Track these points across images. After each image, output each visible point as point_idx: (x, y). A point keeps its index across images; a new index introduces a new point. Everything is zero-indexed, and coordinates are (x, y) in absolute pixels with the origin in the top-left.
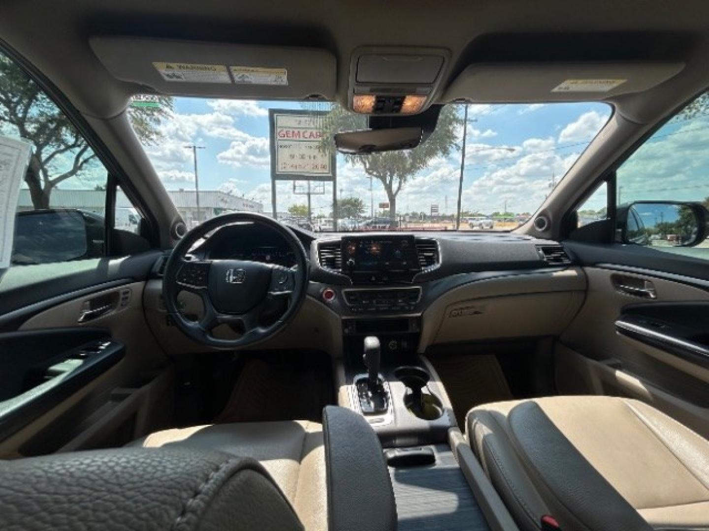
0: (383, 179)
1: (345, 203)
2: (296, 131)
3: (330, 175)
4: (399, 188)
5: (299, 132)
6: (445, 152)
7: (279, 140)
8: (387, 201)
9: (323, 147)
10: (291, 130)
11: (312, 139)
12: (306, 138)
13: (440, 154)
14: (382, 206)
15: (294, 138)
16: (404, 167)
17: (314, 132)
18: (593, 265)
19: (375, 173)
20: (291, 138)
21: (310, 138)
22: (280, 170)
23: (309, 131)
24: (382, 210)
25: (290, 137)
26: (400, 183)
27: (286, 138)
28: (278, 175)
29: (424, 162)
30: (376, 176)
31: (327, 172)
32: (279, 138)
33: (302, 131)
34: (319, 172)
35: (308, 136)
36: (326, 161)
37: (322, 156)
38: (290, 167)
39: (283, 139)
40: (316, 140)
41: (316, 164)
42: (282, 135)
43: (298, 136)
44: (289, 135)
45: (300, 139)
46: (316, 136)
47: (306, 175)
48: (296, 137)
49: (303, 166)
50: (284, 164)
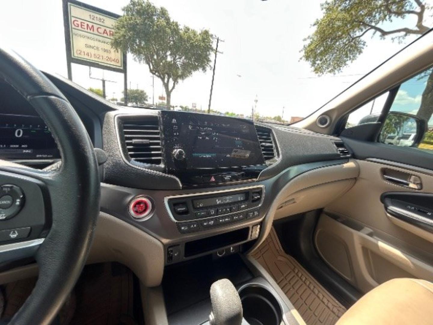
0: (163, 79)
1: (133, 92)
2: (90, 25)
3: (122, 68)
4: (173, 88)
5: (93, 26)
6: (204, 69)
7: (74, 29)
8: (165, 95)
9: (116, 44)
10: (86, 23)
11: (105, 35)
12: (100, 33)
13: (201, 70)
14: (161, 98)
15: (89, 31)
16: (177, 73)
17: (108, 30)
18: (363, 158)
19: (157, 74)
20: (86, 30)
22: (76, 55)
23: (103, 28)
24: (161, 101)
26: (174, 84)
27: (80, 28)
28: (73, 59)
29: (190, 73)
30: (157, 76)
31: (119, 65)
32: (73, 27)
33: (96, 27)
34: (113, 64)
35: (102, 32)
38: (85, 54)
39: (77, 28)
40: (109, 37)
41: (109, 57)
42: (77, 25)
43: (92, 29)
44: (83, 27)
45: (94, 33)
46: (109, 34)
47: (100, 64)
48: (90, 30)
49: (98, 56)
50: (79, 51)
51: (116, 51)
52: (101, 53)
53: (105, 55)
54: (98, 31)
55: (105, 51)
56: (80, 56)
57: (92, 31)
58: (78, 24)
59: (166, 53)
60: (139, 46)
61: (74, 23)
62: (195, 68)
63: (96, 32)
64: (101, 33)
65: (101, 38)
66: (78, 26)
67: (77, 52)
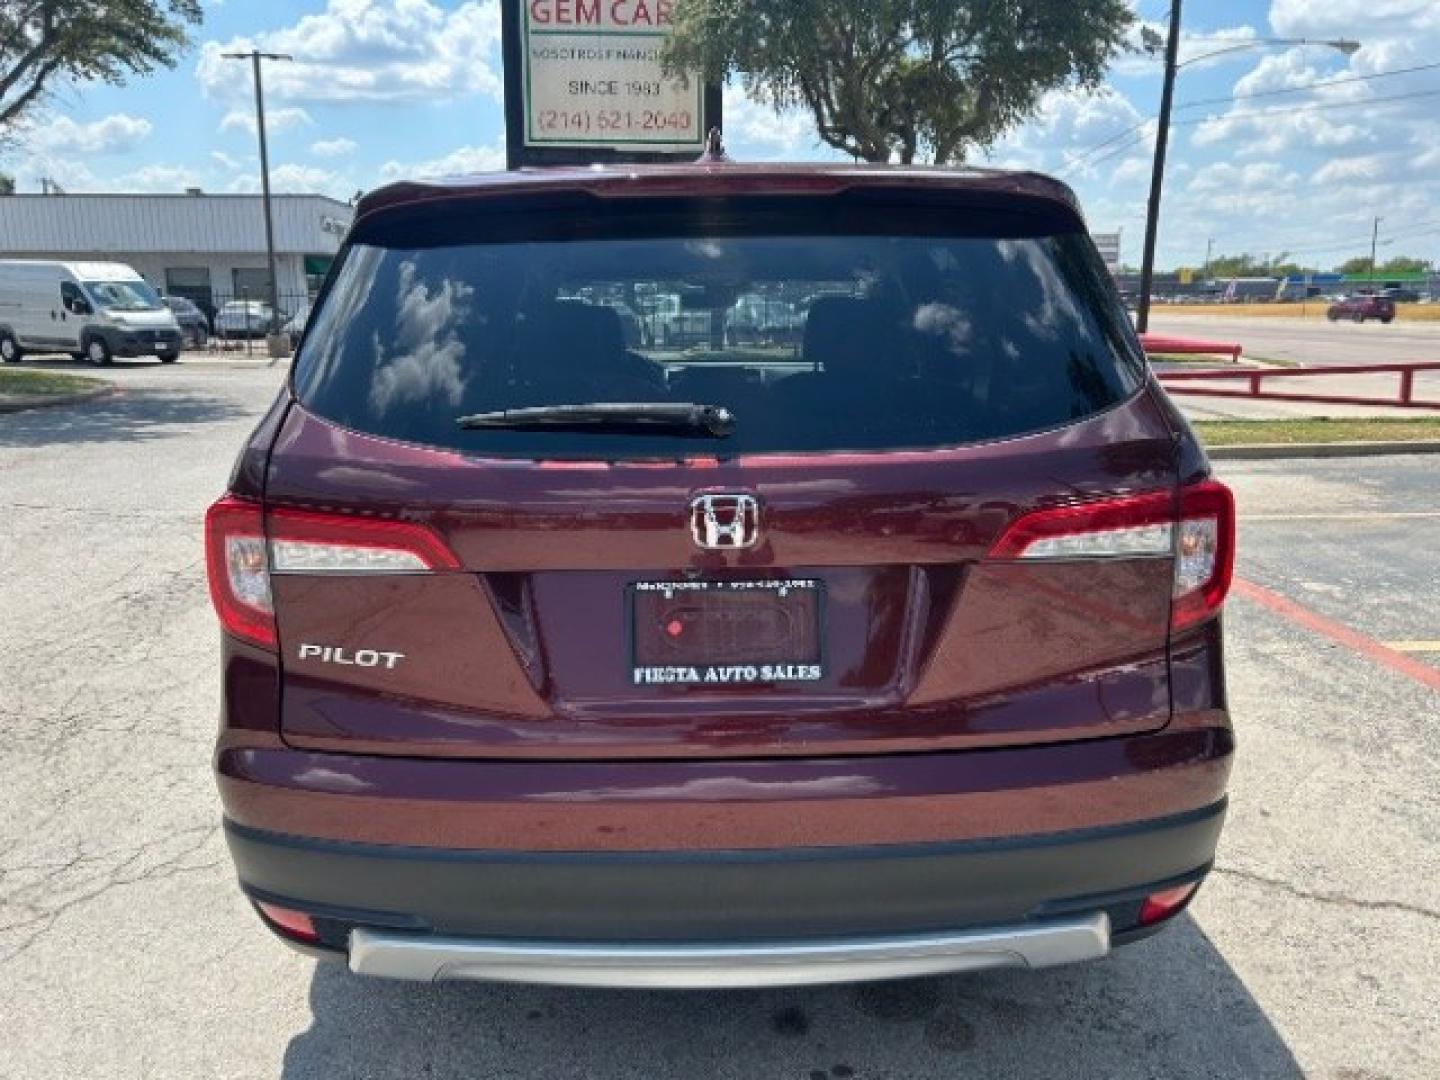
3: (701, 146)
5: (595, 6)
7: (535, 32)
9: (677, 58)
11: (643, 26)
12: (621, 22)
15: (584, 25)
16: (956, 114)
20: (573, 27)
21: (634, 20)
22: (537, 134)
25: (569, 22)
27: (553, 25)
28: (527, 150)
29: (1025, 100)
31: (691, 136)
32: (533, 25)
33: (606, 4)
34: (667, 137)
35: (630, 20)
36: (692, 100)
37: (674, 88)
38: (569, 123)
39: (544, 27)
40: (654, 28)
41: (654, 113)
42: (543, 16)
43: (594, 18)
44: (564, 16)
45: (603, 27)
46: (654, 19)
47: (620, 147)
48: (589, 19)
49: (613, 119)
50: (549, 113)
51: (682, 84)
52: (624, 100)
53: (641, 105)
54: (616, 20)
55: (637, 88)
56: (551, 134)
57: (593, 26)
58: (547, 13)
59: (894, 34)
60: (773, 34)
61: (533, 10)
62: (1051, 71)
63: (607, 23)
64: (626, 23)
65: (623, 43)
66: (547, 21)
67: (540, 121)
